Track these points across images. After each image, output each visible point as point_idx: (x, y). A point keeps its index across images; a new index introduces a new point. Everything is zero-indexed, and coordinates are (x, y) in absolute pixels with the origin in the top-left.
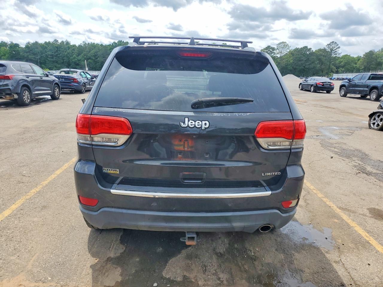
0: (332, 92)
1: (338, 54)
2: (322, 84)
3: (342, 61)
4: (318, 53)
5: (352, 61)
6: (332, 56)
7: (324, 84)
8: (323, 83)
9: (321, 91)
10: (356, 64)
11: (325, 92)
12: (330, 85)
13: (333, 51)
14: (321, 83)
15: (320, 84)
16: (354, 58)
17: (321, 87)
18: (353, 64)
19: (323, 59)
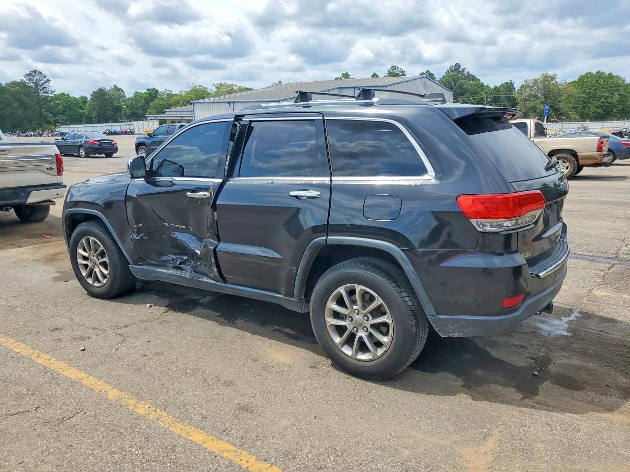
0: (114, 155)
1: (50, 92)
2: (98, 143)
3: (58, 104)
4: (14, 89)
5: (75, 104)
6: (40, 95)
7: (102, 144)
8: (99, 141)
9: (97, 155)
10: (82, 109)
11: (104, 155)
12: (110, 143)
13: (40, 86)
14: (96, 141)
15: (96, 143)
16: (77, 100)
17: (97, 149)
18: (77, 109)
19: (26, 100)
